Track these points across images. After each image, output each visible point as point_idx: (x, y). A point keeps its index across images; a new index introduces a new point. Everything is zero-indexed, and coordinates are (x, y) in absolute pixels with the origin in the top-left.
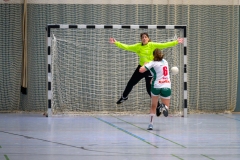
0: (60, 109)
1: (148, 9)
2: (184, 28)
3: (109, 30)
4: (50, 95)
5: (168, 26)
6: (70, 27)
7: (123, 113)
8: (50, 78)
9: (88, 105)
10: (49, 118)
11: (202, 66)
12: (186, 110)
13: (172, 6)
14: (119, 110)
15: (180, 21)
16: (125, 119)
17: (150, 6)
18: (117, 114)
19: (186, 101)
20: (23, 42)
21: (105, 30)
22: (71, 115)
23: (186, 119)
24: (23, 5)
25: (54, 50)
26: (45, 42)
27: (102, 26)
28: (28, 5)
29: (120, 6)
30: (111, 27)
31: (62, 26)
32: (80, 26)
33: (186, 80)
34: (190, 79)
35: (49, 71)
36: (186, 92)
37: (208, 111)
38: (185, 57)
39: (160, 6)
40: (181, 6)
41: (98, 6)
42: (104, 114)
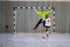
0: (18, 32)
1: (43, 3)
2: (54, 8)
3: (32, 9)
4: (15, 28)
5: (49, 8)
6: (21, 8)
7: (36, 33)
8: (15, 23)
9: (26, 31)
10: (14, 35)
11: (59, 19)
12: (54, 32)
13: (50, 2)
14: (35, 32)
15: (53, 6)
16: (37, 35)
17: (44, 2)
18: (34, 33)
19: (54, 30)
20: (7, 12)
21: (31, 9)
22: (21, 34)
23: (54, 35)
24: (7, 1)
25: (16, 15)
26: (13, 12)
27: (30, 8)
28: (8, 1)
29: (35, 2)
30: (32, 8)
31: (18, 8)
32: (23, 8)
33: (54, 23)
34: (55, 23)
35: (14, 21)
36: (54, 27)
37: (61, 33)
38: (54, 17)
39: (47, 2)
40: (53, 2)
41: (29, 2)
42: (30, 34)
